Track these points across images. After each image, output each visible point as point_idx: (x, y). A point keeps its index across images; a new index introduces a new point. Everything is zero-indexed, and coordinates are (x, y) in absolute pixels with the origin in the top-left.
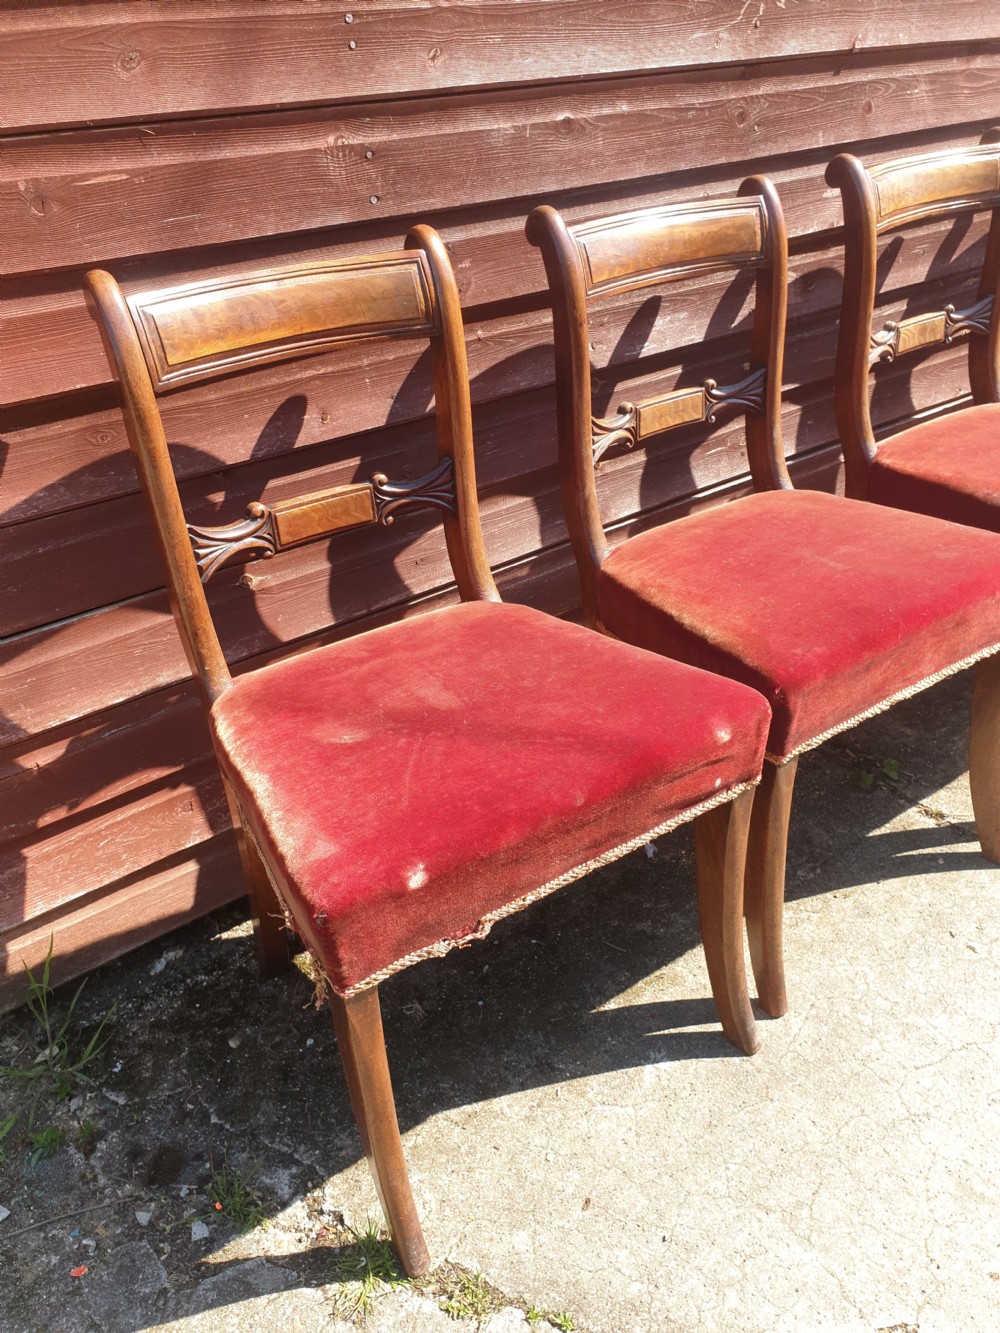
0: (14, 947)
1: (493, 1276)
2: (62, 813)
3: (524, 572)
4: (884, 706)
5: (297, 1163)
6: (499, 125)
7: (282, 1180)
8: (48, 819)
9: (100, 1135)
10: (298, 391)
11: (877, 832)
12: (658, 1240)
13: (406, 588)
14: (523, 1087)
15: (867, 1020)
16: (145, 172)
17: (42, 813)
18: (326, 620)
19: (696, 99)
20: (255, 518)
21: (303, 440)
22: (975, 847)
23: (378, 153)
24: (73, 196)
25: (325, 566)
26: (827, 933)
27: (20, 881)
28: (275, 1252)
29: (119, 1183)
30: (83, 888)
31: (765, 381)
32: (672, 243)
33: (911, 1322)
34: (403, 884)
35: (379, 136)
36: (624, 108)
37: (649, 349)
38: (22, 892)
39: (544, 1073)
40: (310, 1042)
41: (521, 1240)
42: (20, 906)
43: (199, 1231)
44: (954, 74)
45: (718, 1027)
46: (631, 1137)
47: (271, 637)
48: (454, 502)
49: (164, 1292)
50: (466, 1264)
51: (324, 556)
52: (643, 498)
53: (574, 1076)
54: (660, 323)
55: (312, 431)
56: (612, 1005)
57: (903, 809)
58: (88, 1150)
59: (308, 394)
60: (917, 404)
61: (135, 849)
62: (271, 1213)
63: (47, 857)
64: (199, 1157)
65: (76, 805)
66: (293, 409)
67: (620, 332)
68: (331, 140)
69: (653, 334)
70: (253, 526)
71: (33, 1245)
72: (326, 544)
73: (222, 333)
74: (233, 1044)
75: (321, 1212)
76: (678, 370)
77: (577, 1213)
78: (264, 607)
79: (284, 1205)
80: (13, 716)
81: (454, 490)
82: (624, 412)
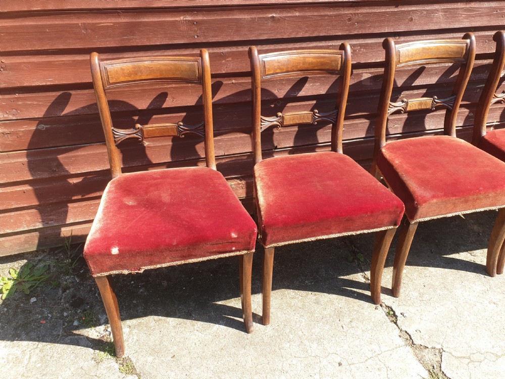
0: (63, 229)
1: (138, 366)
2: (80, 197)
3: (245, 157)
4: (313, 239)
6: (245, 16)
7: (103, 318)
8: (75, 198)
9: (69, 288)
10: (165, 91)
11: (342, 277)
12: (185, 374)
13: (199, 155)
14: (179, 317)
16: (118, 23)
17: (74, 196)
18: (169, 159)
19: (329, 13)
20: (136, 129)
21: (164, 106)
23: (198, 23)
24: (95, 28)
25: (171, 143)
26: (300, 305)
27: (66, 212)
28: (90, 336)
29: (65, 303)
30: (85, 219)
31: (337, 114)
32: (304, 63)
34: (110, 251)
35: (200, 18)
36: (297, 14)
37: (302, 93)
38: (66, 215)
39: (188, 316)
40: (132, 282)
41: (150, 359)
42: (65, 219)
43: (76, 323)
44: (457, 9)
45: (242, 320)
46: (198, 343)
47: (149, 161)
48: (205, 135)
50: (132, 359)
51: (171, 140)
52: (295, 142)
53: (195, 320)
54: (307, 85)
55: (169, 103)
56: (220, 303)
57: (357, 272)
58: (64, 291)
59: (169, 92)
60: (427, 127)
62: (95, 326)
63: (75, 208)
64: (87, 304)
65: (84, 196)
66: (163, 96)
67: (290, 87)
68: (182, 18)
69: (304, 89)
70: (135, 131)
71: (37, 311)
72: (172, 137)
73: (130, 74)
75: (107, 331)
76: (314, 102)
77: (169, 358)
78: (148, 152)
79: (100, 325)
80: (67, 168)
81: (205, 131)
82: (277, 116)
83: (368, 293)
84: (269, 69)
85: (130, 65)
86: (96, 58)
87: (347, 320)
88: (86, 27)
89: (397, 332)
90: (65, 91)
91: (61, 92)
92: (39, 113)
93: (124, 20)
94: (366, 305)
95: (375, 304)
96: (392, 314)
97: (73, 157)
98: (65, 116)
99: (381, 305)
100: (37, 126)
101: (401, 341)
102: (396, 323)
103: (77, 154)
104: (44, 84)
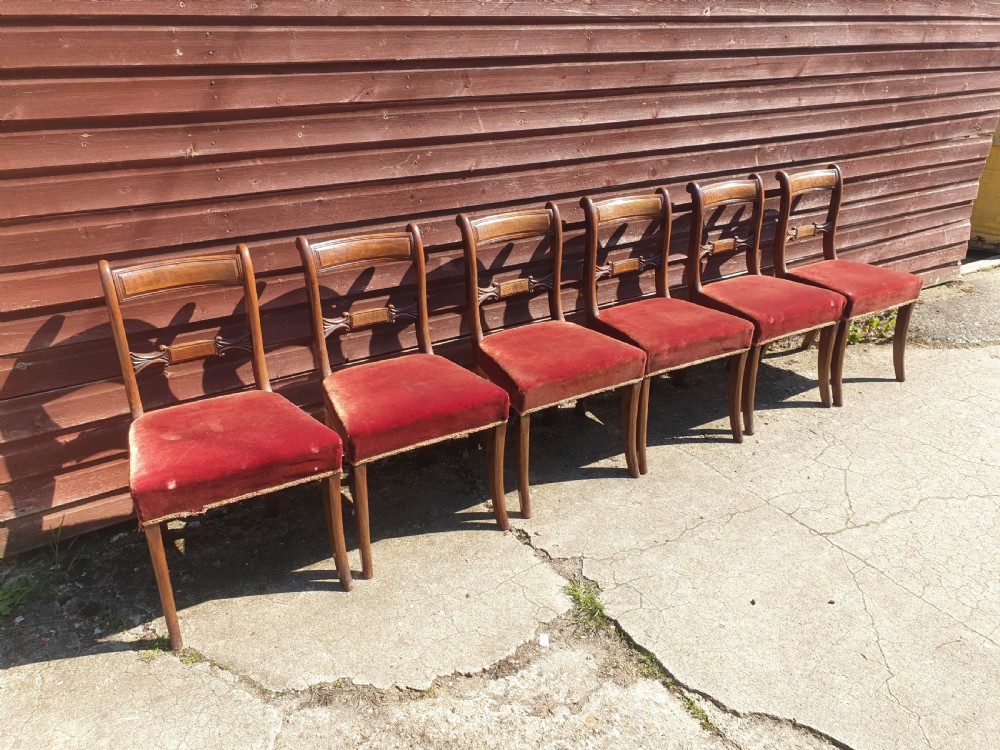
0: (46, 518)
1: (205, 652)
2: (74, 463)
3: (306, 379)
4: (412, 447)
5: (146, 613)
6: (287, 203)
7: (138, 618)
8: (68, 464)
9: (70, 598)
10: (191, 301)
11: (460, 512)
12: (274, 647)
13: (241, 382)
14: (249, 595)
15: (404, 583)
16: (129, 224)
17: (65, 462)
18: (203, 394)
19: (386, 191)
20: (161, 351)
21: (192, 320)
23: (228, 215)
24: (99, 233)
25: (202, 370)
26: (410, 550)
27: (52, 490)
28: (125, 641)
29: (72, 615)
30: (81, 495)
31: (418, 308)
32: (366, 250)
34: (166, 486)
35: (231, 209)
36: (349, 195)
37: (370, 288)
38: (53, 495)
39: (261, 590)
41: (221, 642)
42: (50, 501)
43: (97, 631)
44: (533, 176)
45: (338, 581)
46: (282, 615)
47: (174, 398)
48: (252, 349)
49: (77, 648)
50: (196, 648)
51: (201, 366)
52: (371, 352)
54: (374, 277)
55: (197, 316)
56: (301, 570)
58: (62, 603)
59: (197, 303)
60: (534, 316)
61: (106, 483)
62: (128, 628)
63: (65, 481)
64: (107, 608)
65: (80, 460)
66: (189, 308)
67: (353, 281)
68: (209, 211)
69: (371, 282)
70: (160, 354)
71: (31, 630)
72: (203, 361)
73: (150, 283)
74: (135, 570)
75: (148, 629)
76: (388, 297)
77: (247, 637)
78: (172, 386)
79: (135, 626)
80: (56, 420)
81: (252, 344)
82: (343, 317)
83: (494, 521)
84: (325, 261)
85: (150, 271)
86: (106, 267)
87: (471, 552)
88: (87, 232)
89: (532, 551)
90: (55, 314)
91: (51, 316)
92: (19, 347)
93: (135, 219)
94: (492, 533)
95: (502, 530)
96: (524, 537)
97: (64, 403)
98: (54, 347)
99: (511, 531)
100: (15, 365)
101: (536, 560)
102: (529, 544)
103: (72, 399)
104: (29, 307)
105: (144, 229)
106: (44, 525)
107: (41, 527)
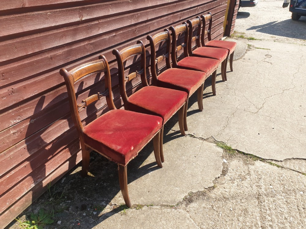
0: (44, 182)
1: (141, 203)
2: (51, 156)
5: (104, 200)
7: (103, 203)
8: (49, 158)
10: (82, 81)
11: (167, 134)
12: (159, 193)
14: (133, 181)
15: (175, 159)
16: (64, 52)
18: (86, 116)
19: (130, 29)
22: (180, 134)
23: (93, 44)
24: (56, 57)
27: (45, 170)
28: (108, 212)
29: (77, 212)
33: (191, 191)
34: (131, 149)
35: (92, 41)
37: (126, 66)
40: (97, 184)
41: (142, 198)
42: (45, 174)
43: (95, 213)
44: (159, 21)
46: (151, 182)
49: (94, 221)
50: (136, 204)
53: (140, 177)
55: (84, 87)
56: (140, 167)
57: (169, 131)
58: (68, 210)
59: (84, 81)
61: (61, 160)
62: (105, 208)
63: (49, 164)
64: (88, 205)
65: (53, 154)
66: (82, 84)
68: (87, 43)
69: (126, 64)
71: (68, 224)
74: (84, 188)
75: (112, 205)
77: (148, 193)
79: (106, 206)
80: (45, 141)
84: (123, 57)
87: (183, 145)
88: (51, 57)
89: (198, 139)
90: (41, 96)
92: (31, 113)
93: (66, 49)
94: (182, 137)
95: (184, 136)
96: (192, 136)
97: (48, 133)
98: (44, 109)
99: (186, 135)
100: (30, 122)
101: (201, 141)
102: (195, 137)
103: (49, 130)
104: (34, 95)
105: (69, 53)
106: (43, 185)
107: (42, 186)
